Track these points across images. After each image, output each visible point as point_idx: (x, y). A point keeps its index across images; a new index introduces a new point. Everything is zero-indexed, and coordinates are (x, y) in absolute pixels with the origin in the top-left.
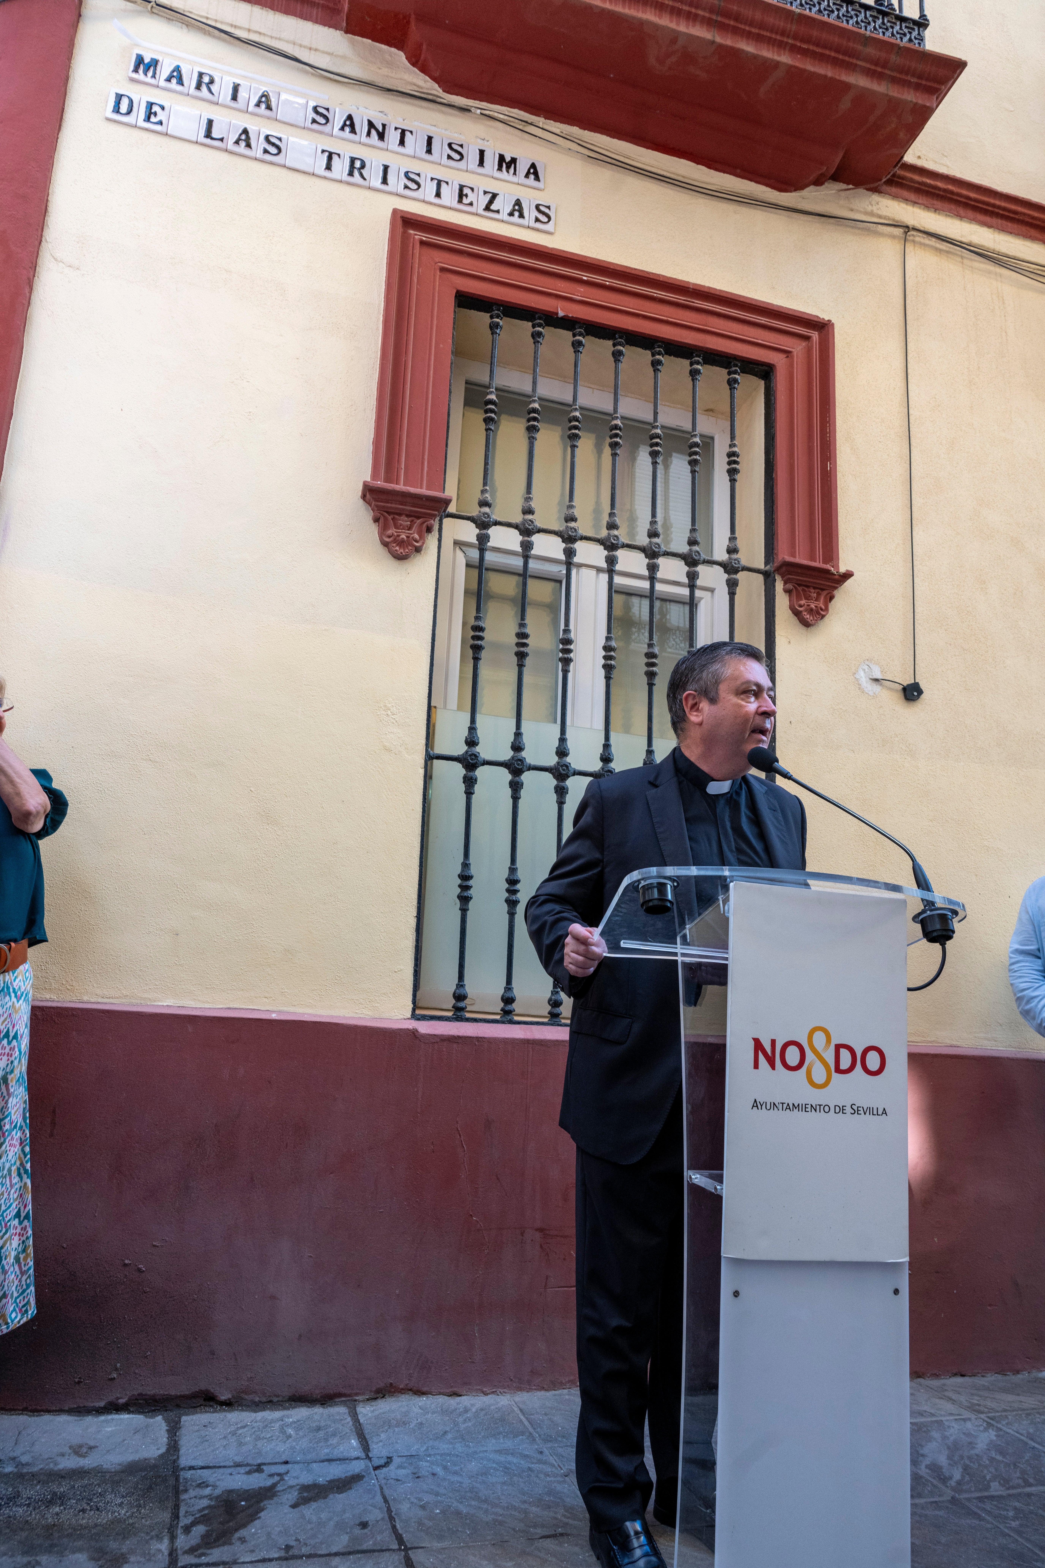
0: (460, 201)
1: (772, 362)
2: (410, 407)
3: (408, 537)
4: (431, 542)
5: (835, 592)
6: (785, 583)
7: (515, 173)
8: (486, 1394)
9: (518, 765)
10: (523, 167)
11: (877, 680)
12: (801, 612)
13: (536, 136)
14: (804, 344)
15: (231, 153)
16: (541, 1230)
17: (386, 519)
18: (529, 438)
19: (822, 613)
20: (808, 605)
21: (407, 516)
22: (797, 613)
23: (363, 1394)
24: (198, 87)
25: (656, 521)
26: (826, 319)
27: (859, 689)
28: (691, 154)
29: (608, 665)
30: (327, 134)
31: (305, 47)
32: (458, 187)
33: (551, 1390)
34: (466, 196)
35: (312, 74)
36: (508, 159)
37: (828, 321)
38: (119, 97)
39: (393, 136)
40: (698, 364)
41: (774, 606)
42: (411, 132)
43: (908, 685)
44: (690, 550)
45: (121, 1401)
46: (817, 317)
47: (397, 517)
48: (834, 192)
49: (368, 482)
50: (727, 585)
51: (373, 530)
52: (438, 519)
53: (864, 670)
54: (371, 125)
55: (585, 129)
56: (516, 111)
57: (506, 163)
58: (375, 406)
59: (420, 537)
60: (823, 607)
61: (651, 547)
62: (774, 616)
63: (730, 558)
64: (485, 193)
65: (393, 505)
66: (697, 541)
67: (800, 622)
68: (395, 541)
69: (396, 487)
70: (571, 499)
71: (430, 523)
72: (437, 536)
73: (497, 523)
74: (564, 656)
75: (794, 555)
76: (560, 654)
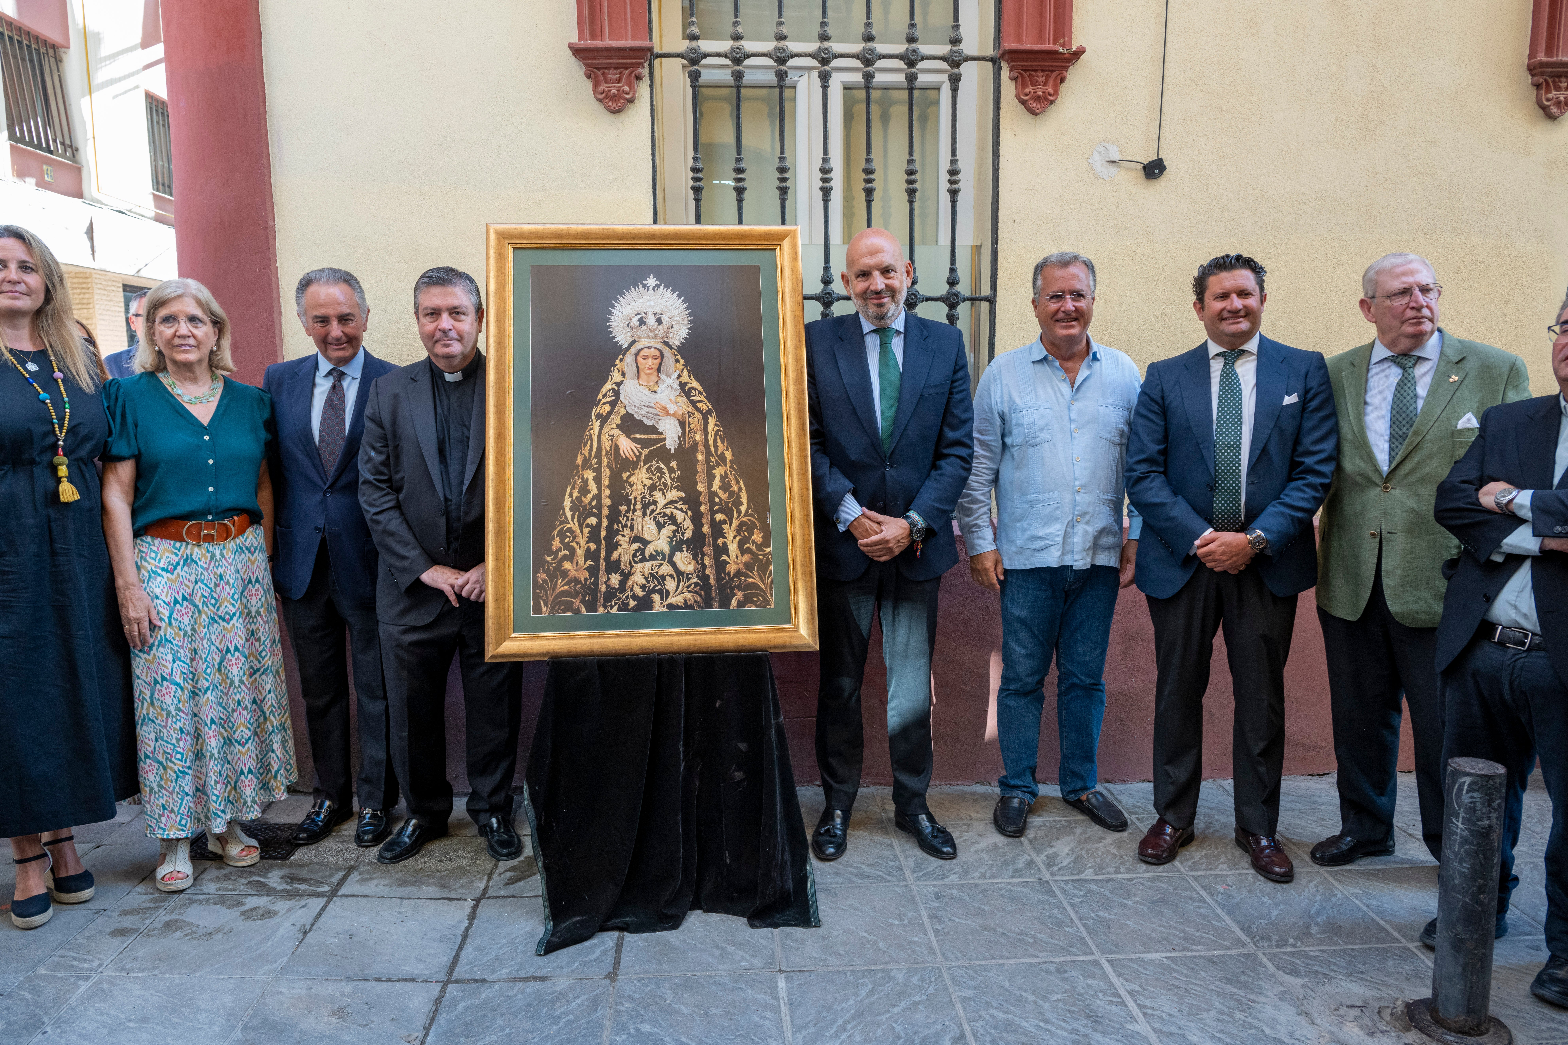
3: (618, 91)
4: (643, 89)
5: (1066, 73)
6: (1011, 71)
11: (1114, 162)
12: (1027, 101)
17: (596, 76)
19: (1051, 98)
20: (1035, 92)
21: (615, 68)
22: (1023, 103)
25: (870, 23)
27: (1093, 174)
29: (825, 189)
41: (1000, 94)
43: (1150, 163)
44: (908, 49)
47: (606, 71)
49: (576, 43)
51: (587, 87)
52: (647, 65)
53: (1100, 152)
59: (630, 87)
60: (1052, 92)
61: (866, 54)
62: (1000, 108)
63: (952, 51)
65: (600, 61)
66: (915, 38)
67: (1028, 111)
68: (607, 97)
69: (599, 43)
70: (780, 15)
71: (640, 70)
72: (649, 82)
73: (705, 56)
74: (782, 185)
75: (1020, 41)
76: (778, 183)
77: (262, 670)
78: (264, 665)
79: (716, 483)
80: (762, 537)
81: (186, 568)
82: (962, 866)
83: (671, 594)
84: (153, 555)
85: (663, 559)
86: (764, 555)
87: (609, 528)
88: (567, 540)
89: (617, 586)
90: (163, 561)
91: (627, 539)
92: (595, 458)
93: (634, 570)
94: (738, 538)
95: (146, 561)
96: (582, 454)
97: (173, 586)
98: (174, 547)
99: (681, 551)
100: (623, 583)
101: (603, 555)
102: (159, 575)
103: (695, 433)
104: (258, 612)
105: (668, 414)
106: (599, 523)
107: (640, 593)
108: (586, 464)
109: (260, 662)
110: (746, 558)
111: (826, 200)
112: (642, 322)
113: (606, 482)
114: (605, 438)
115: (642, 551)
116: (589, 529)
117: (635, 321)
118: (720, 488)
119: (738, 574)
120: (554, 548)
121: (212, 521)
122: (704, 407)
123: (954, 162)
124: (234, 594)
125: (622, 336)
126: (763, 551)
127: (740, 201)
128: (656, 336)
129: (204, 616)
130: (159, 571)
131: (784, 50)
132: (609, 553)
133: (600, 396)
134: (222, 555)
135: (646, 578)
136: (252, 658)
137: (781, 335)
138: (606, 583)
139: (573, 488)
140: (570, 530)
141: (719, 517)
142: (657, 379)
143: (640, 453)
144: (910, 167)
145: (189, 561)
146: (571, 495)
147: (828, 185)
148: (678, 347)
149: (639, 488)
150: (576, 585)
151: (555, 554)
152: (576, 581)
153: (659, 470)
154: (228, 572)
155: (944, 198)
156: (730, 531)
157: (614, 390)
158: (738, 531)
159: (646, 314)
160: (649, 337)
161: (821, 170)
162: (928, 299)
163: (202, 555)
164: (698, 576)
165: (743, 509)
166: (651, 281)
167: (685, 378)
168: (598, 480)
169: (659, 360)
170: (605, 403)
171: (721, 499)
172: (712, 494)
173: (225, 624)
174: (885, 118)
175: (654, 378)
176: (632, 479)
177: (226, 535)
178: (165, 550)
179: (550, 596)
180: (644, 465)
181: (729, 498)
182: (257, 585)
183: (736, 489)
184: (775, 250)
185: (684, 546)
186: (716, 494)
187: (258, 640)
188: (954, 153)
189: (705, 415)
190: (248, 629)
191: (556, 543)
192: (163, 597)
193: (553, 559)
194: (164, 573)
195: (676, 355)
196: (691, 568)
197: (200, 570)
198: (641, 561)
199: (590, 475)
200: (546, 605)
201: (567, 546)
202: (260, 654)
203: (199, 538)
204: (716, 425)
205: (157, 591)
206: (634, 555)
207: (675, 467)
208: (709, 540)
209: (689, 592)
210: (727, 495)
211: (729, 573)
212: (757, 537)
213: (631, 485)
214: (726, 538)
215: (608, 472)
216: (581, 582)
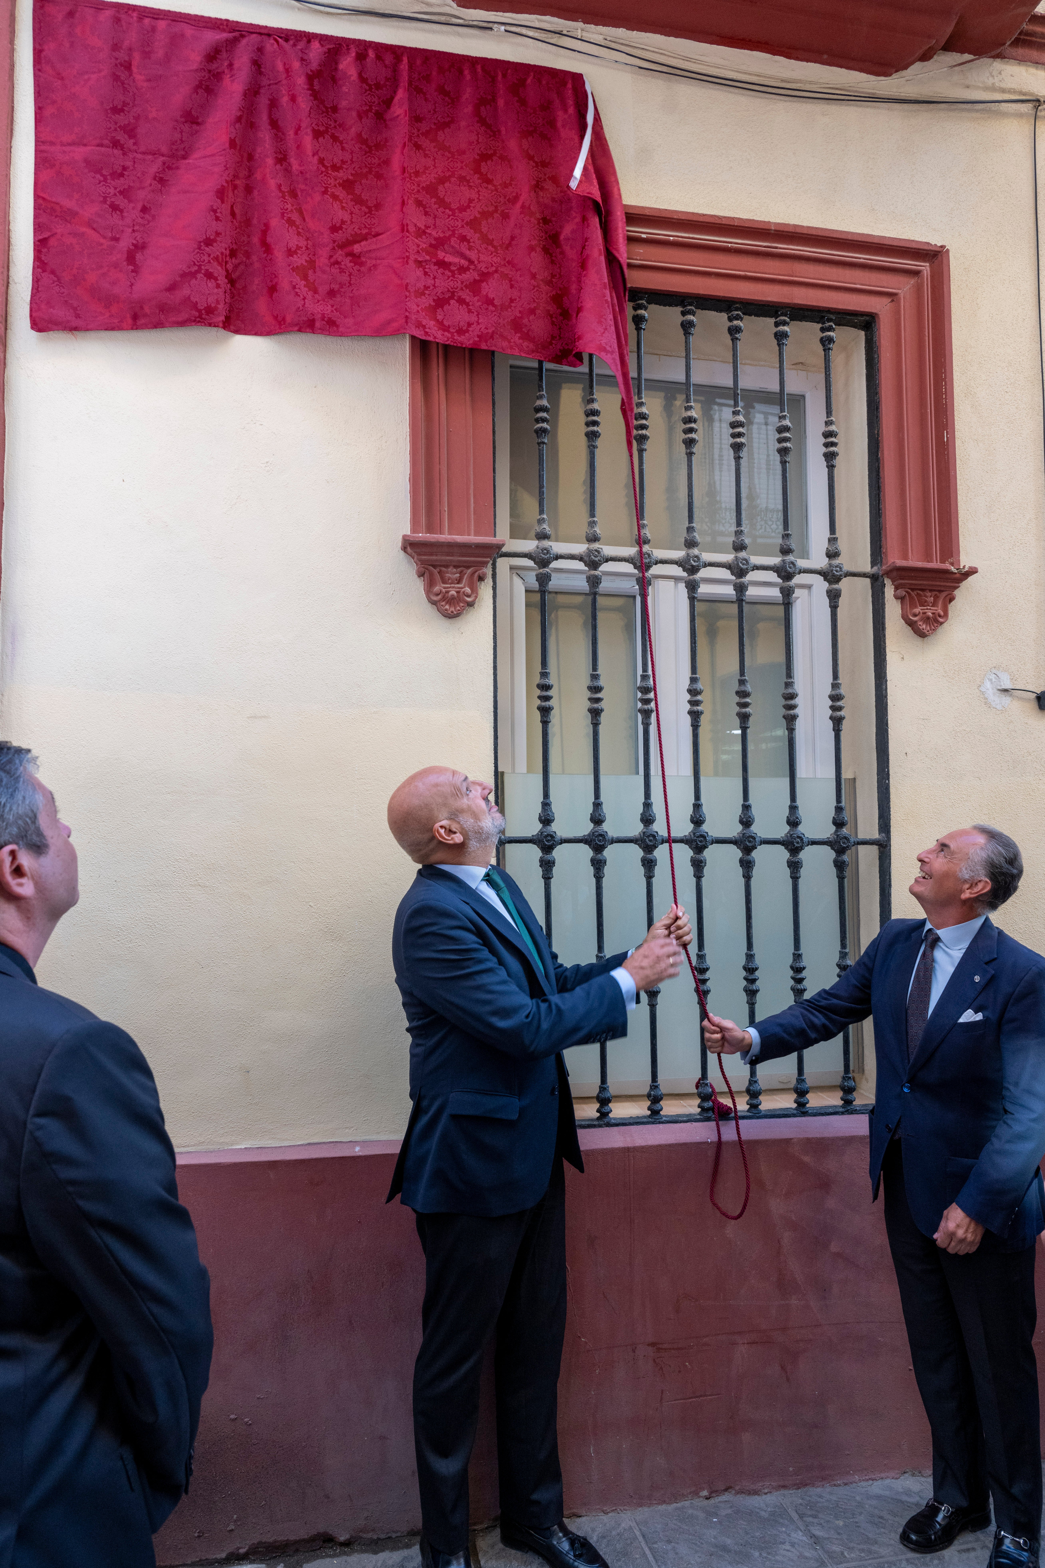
1: (873, 311)
3: (458, 592)
4: (485, 591)
5: (956, 592)
6: (897, 588)
8: (606, 1513)
9: (600, 841)
11: (1006, 691)
12: (916, 622)
13: (575, 51)
14: (913, 281)
16: (653, 1344)
17: (431, 574)
18: (589, 447)
19: (941, 620)
20: (925, 613)
21: (455, 567)
22: (911, 624)
23: (481, 1523)
25: (742, 531)
26: (939, 244)
27: (986, 703)
28: (766, 43)
29: (695, 712)
33: (672, 1503)
35: (299, 9)
37: (942, 246)
40: (784, 325)
41: (883, 617)
43: (1042, 692)
44: (783, 561)
45: (242, 1551)
46: (928, 243)
47: (444, 569)
48: (946, 69)
49: (408, 536)
50: (828, 596)
51: (418, 586)
52: (491, 564)
53: (991, 680)
55: (633, 30)
56: (548, 18)
58: (408, 434)
59: (472, 589)
60: (942, 613)
61: (738, 564)
62: (884, 629)
63: (830, 565)
65: (439, 558)
66: (791, 550)
67: (915, 632)
68: (442, 599)
69: (437, 537)
71: (485, 570)
72: (492, 584)
73: (558, 557)
74: (644, 707)
75: (905, 557)
76: (639, 705)
111: (696, 726)
123: (835, 685)
127: (596, 724)
131: (649, 555)
147: (698, 708)
161: (689, 691)
162: (814, 843)
188: (835, 676)
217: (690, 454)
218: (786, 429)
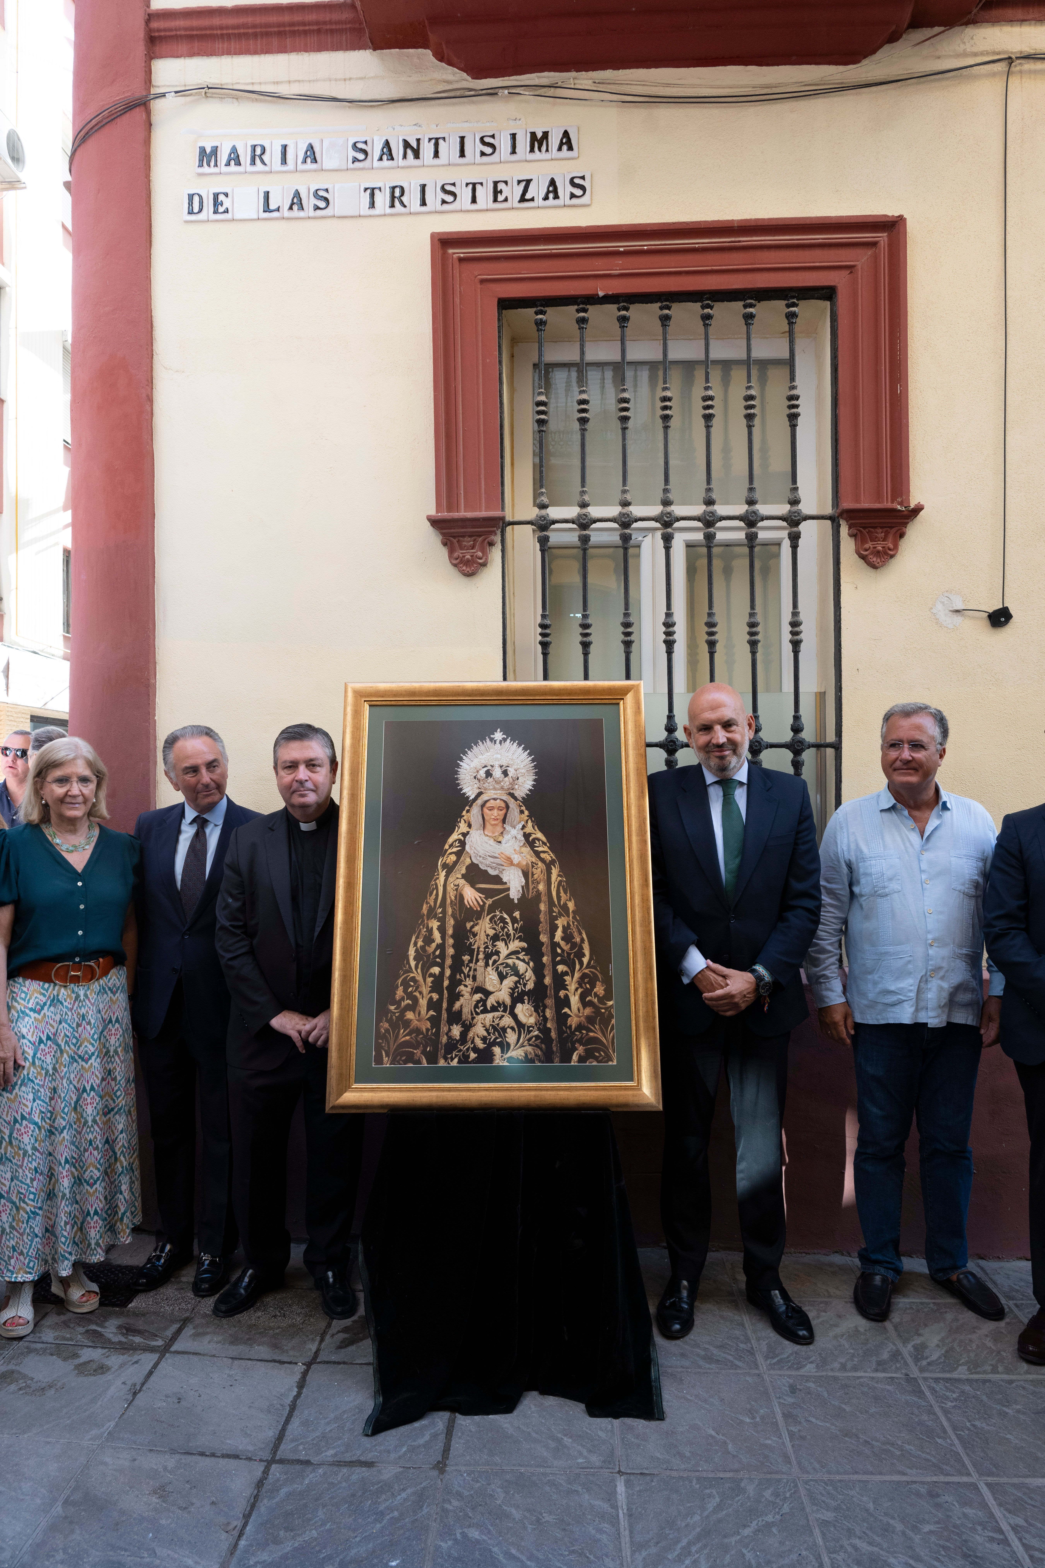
0: (495, 200)
1: (832, 284)
2: (464, 430)
3: (472, 556)
4: (496, 554)
5: (907, 527)
6: (850, 528)
7: (547, 150)
10: (555, 140)
11: (957, 611)
12: (867, 555)
13: (565, 99)
14: (870, 252)
15: (288, 219)
17: (452, 543)
18: (581, 430)
19: (891, 552)
20: (875, 548)
21: (470, 536)
22: (863, 557)
24: (253, 162)
25: (711, 488)
26: (896, 214)
27: (937, 623)
28: (737, 56)
29: (669, 641)
30: (368, 169)
31: (340, 80)
32: (492, 185)
34: (501, 192)
35: (349, 107)
36: (539, 135)
37: (899, 216)
38: (191, 197)
39: (427, 149)
40: (751, 307)
41: (839, 553)
42: (444, 139)
43: (995, 611)
44: (748, 511)
46: (886, 216)
47: (461, 539)
49: (434, 515)
51: (443, 553)
52: (499, 532)
53: (943, 603)
54: (407, 145)
56: (546, 74)
57: (538, 141)
58: (434, 435)
59: (483, 553)
60: (891, 546)
61: (708, 516)
62: (839, 563)
63: (791, 511)
64: (519, 182)
65: (456, 530)
66: (755, 500)
67: (868, 564)
68: (461, 562)
69: (455, 515)
70: (624, 484)
71: (492, 537)
72: (501, 547)
73: (554, 522)
74: (626, 639)
75: (858, 501)
76: (622, 637)
77: (116, 1110)
78: (118, 1105)
79: (559, 934)
80: (604, 990)
81: (52, 1009)
82: (820, 1354)
83: (512, 1047)
84: (23, 995)
85: (505, 1011)
86: (606, 1009)
87: (452, 978)
88: (410, 989)
89: (458, 1038)
90: (31, 1001)
91: (469, 989)
92: (440, 907)
93: (475, 1021)
94: (580, 991)
95: (16, 1001)
96: (427, 903)
97: (39, 1026)
98: (43, 988)
99: (523, 1002)
100: (464, 1034)
101: (445, 1005)
102: (27, 1015)
103: (538, 883)
104: (116, 1052)
105: (511, 864)
106: (442, 973)
107: (480, 1045)
108: (432, 913)
109: (114, 1102)
110: (588, 1011)
111: (670, 652)
112: (489, 774)
113: (450, 931)
114: (450, 887)
115: (484, 1002)
116: (432, 979)
117: (482, 773)
118: (563, 939)
119: (580, 1027)
120: (398, 998)
121: (79, 962)
122: (547, 857)
123: (795, 614)
124: (94, 1034)
125: (469, 788)
126: (606, 1004)
127: (586, 654)
128: (502, 788)
129: (65, 1055)
130: (27, 1011)
131: (628, 515)
132: (451, 1003)
133: (447, 847)
134: (86, 995)
135: (487, 1030)
136: (107, 1098)
137: (624, 787)
138: (447, 1034)
139: (417, 938)
140: (413, 979)
141: (561, 968)
142: (502, 830)
143: (484, 903)
144: (752, 620)
145: (55, 1001)
146: (415, 944)
147: (671, 638)
148: (523, 798)
149: (482, 938)
150: (417, 1036)
151: (398, 1003)
152: (418, 1031)
153: (502, 920)
154: (90, 1012)
155: (787, 648)
156: (572, 983)
157: (460, 840)
158: (580, 983)
159: (492, 766)
160: (495, 789)
161: (664, 624)
162: (773, 746)
163: (68, 996)
164: (539, 1029)
165: (585, 960)
166: (498, 735)
167: (529, 828)
168: (442, 930)
169: (504, 811)
170: (451, 853)
171: (563, 950)
172: (554, 945)
173: (84, 1063)
174: (728, 571)
175: (499, 829)
176: (476, 929)
177: (91, 976)
178: (35, 990)
179: (391, 1046)
180: (488, 915)
181: (571, 949)
182: (117, 1025)
183: (578, 940)
184: (618, 704)
185: (526, 997)
186: (558, 945)
187: (114, 1079)
188: (795, 605)
189: (548, 866)
190: (105, 1068)
191: (400, 992)
192: (29, 1037)
193: (396, 1009)
194: (31, 1014)
195: (521, 806)
196: (532, 1021)
197: (65, 1010)
198: (483, 1012)
199: (435, 924)
200: (387, 1055)
201: (410, 996)
202: (115, 1094)
203: (66, 979)
204: (559, 875)
205: (24, 1031)
206: (476, 1006)
207: (518, 917)
208: (550, 992)
209: (530, 1045)
210: (569, 946)
211: (571, 1026)
212: (599, 989)
213: (475, 935)
214: (567, 990)
215: (452, 922)
216: (422, 1033)
217: (666, 428)
218: (751, 398)
